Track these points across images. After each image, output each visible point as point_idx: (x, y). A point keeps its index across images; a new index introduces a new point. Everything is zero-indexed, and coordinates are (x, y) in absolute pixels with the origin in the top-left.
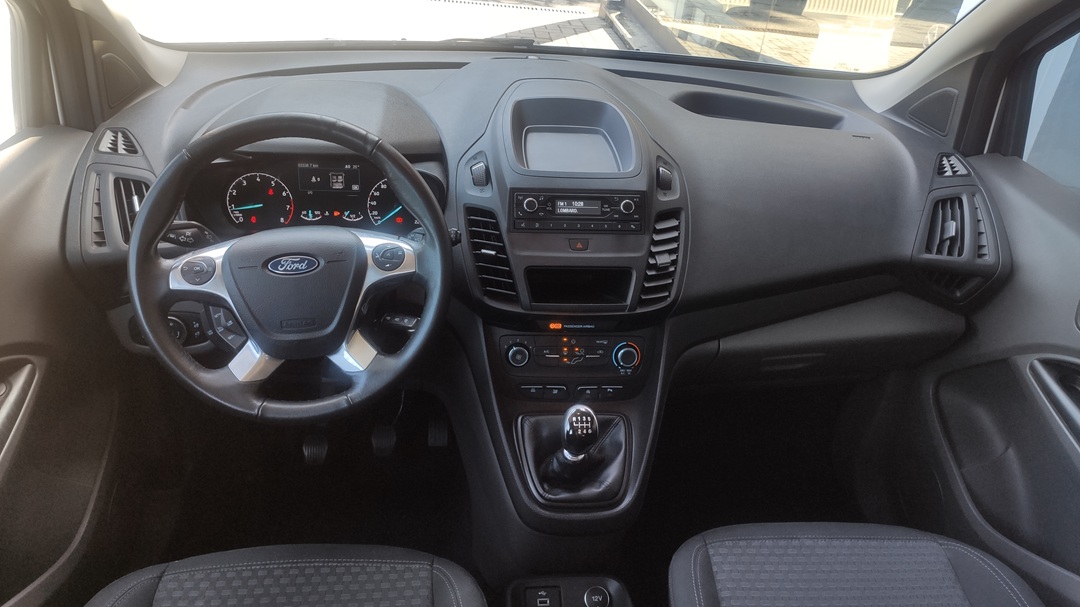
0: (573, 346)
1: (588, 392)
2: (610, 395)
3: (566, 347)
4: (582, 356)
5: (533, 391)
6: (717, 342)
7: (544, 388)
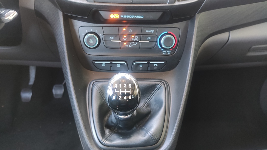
0: (130, 35)
1: (141, 66)
2: (155, 68)
3: (125, 34)
4: (136, 41)
5: (104, 65)
6: (228, 33)
7: (111, 63)
